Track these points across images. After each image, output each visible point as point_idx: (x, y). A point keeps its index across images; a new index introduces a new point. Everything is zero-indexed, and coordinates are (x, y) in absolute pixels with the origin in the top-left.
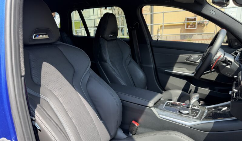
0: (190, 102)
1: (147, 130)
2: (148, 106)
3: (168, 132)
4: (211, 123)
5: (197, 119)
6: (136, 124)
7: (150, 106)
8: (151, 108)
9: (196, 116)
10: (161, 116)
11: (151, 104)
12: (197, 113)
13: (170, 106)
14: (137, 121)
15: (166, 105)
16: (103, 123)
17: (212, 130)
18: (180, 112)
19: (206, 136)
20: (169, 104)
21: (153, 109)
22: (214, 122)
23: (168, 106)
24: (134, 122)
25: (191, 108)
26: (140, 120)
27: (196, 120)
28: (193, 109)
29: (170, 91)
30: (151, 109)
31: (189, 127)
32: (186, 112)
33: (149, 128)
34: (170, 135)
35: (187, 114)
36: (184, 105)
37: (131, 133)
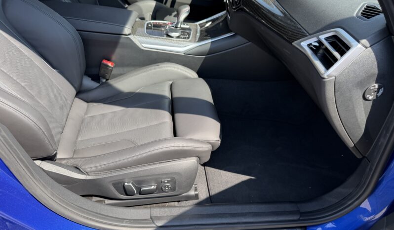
0: (178, 19)
1: (126, 69)
2: (124, 33)
3: (158, 65)
4: (207, 43)
5: (190, 41)
6: (110, 64)
7: (127, 33)
8: (129, 36)
9: (188, 38)
10: (144, 45)
11: (127, 30)
12: (189, 34)
13: (154, 29)
14: (109, 60)
15: (147, 28)
16: (58, 72)
17: (210, 52)
18: (168, 36)
19: (202, 61)
20: (150, 25)
21: (131, 37)
22: (212, 42)
23: (151, 28)
24: (105, 62)
25: (180, 27)
26: (114, 57)
27: (189, 43)
28: (182, 29)
29: (137, 3)
30: (129, 38)
31: (183, 54)
32: (177, 34)
33: (128, 65)
34: (162, 69)
35: (178, 37)
36: (170, 25)
37: (104, 78)
